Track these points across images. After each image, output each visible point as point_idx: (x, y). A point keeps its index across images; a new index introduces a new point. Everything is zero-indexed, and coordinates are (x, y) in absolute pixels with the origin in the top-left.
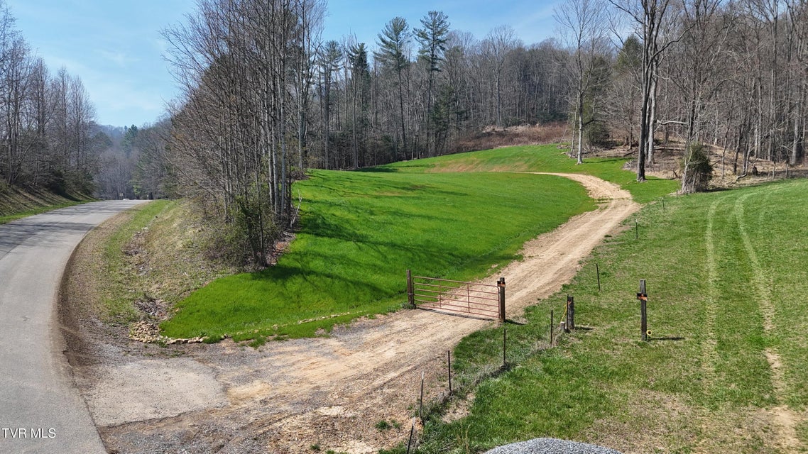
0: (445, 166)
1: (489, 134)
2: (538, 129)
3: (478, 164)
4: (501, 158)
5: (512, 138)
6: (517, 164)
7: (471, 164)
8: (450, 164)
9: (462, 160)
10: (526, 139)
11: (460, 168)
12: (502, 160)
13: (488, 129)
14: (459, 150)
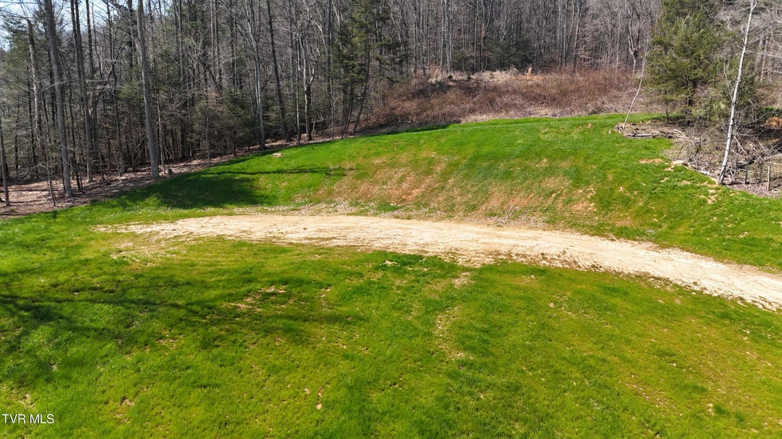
0: (365, 175)
1: (442, 87)
2: (531, 78)
3: (445, 176)
4: (494, 158)
5: (491, 99)
6: (550, 183)
7: (428, 173)
8: (379, 167)
9: (404, 157)
10: (519, 101)
11: (405, 186)
12: (502, 166)
13: (437, 75)
14: (391, 124)
